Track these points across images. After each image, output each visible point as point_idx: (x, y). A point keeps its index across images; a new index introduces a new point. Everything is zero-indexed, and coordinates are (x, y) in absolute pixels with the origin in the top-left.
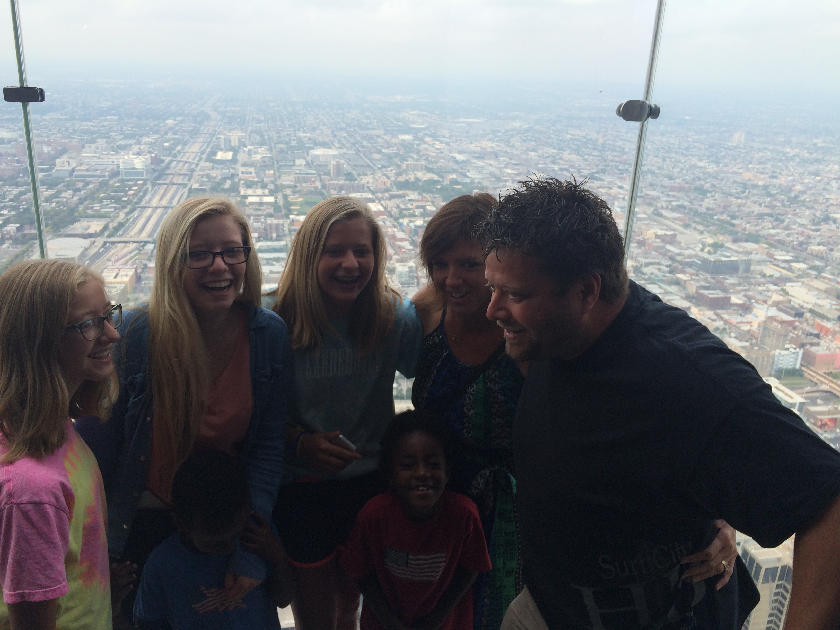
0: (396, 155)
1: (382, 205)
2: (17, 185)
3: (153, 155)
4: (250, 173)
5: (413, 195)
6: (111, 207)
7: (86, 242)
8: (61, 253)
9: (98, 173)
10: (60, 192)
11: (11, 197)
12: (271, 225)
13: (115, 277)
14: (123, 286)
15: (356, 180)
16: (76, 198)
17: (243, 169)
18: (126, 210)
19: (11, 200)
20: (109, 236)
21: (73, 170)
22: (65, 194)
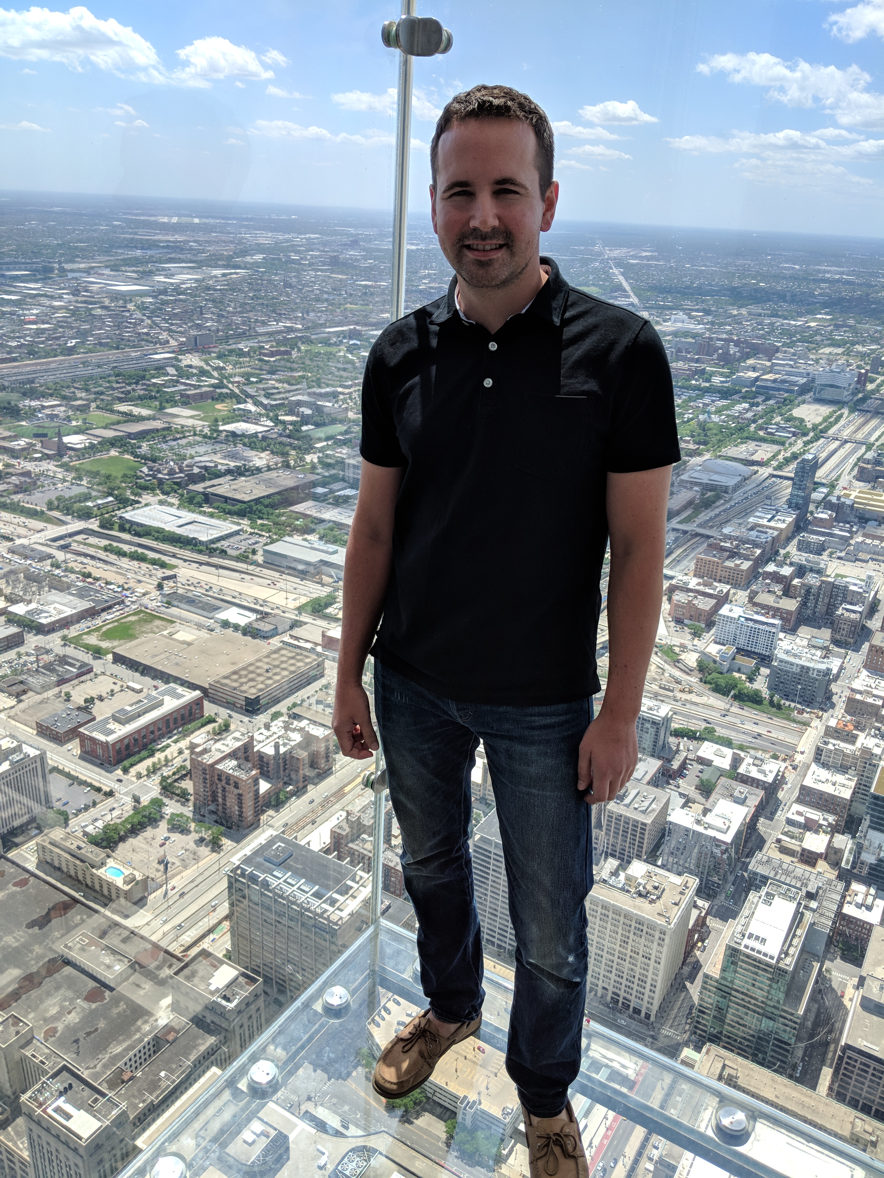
3: (863, 371)
6: (790, 432)
7: (747, 470)
8: (715, 477)
9: (786, 386)
10: (734, 404)
13: (769, 521)
14: (776, 533)
16: (750, 414)
18: (805, 439)
20: (776, 468)
21: (757, 379)
22: (739, 407)
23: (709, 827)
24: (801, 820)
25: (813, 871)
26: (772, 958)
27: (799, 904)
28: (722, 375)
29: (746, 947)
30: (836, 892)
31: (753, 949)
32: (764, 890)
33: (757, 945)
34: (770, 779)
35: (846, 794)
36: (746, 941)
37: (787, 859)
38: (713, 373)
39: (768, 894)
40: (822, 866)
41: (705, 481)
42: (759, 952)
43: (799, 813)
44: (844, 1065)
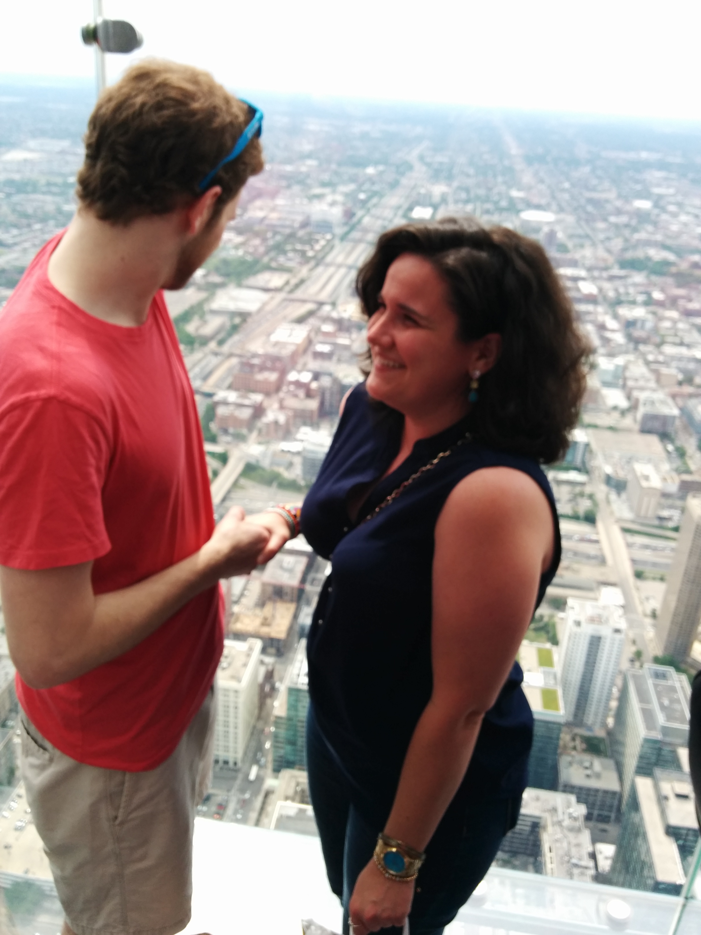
0: (627, 226)
1: (598, 286)
3: (347, 208)
5: (639, 278)
6: (296, 262)
7: (266, 297)
9: (288, 223)
10: (248, 240)
13: (288, 337)
14: (295, 348)
15: (570, 253)
16: (263, 248)
18: (309, 266)
20: (289, 293)
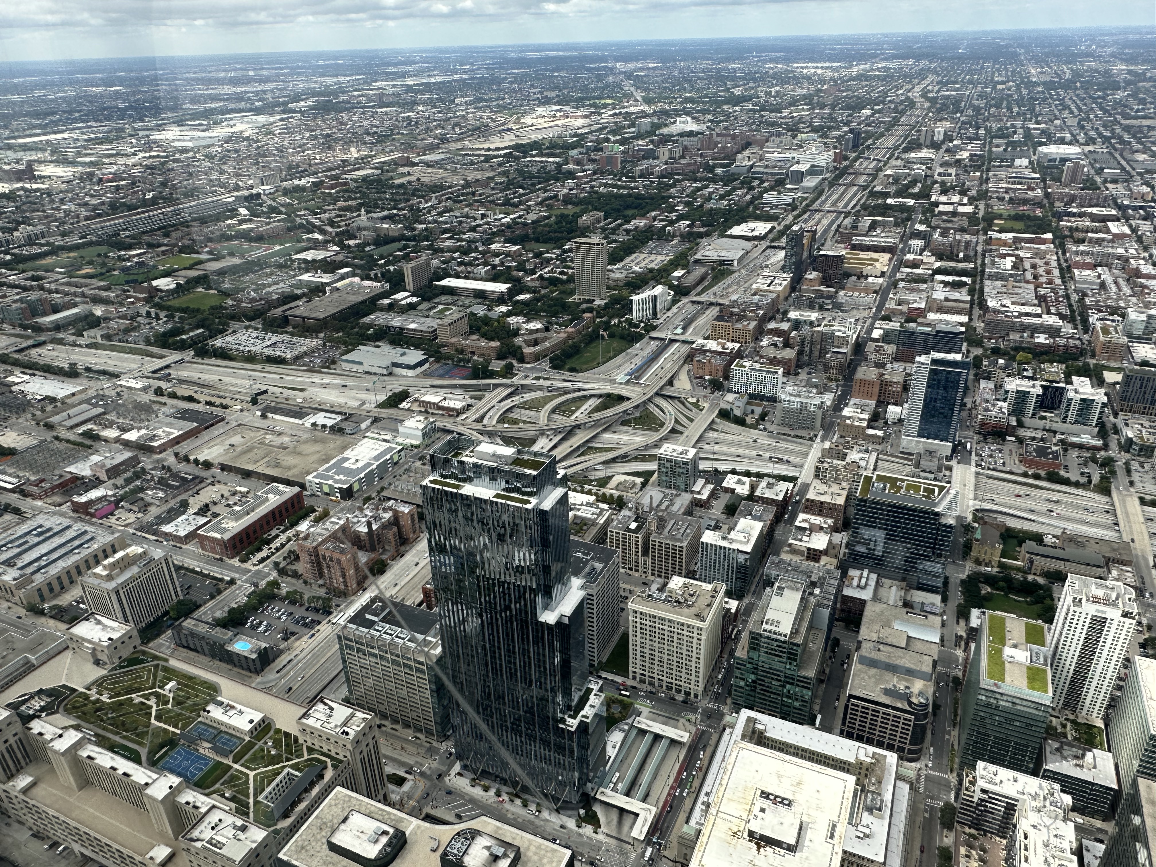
1: (1130, 226)
2: (696, 180)
3: (838, 151)
4: (950, 175)
6: (781, 209)
7: (749, 245)
8: (723, 254)
9: (776, 170)
10: (734, 189)
11: (688, 192)
12: (959, 241)
13: (769, 285)
14: (775, 295)
15: (1099, 189)
16: (748, 197)
17: (942, 170)
18: (794, 213)
19: (687, 196)
20: (772, 241)
21: (752, 167)
22: (739, 192)
23: (731, 541)
24: (806, 525)
25: (817, 565)
26: (785, 636)
27: (804, 592)
28: (722, 166)
29: (765, 630)
30: (836, 579)
31: (770, 632)
32: (776, 585)
33: (773, 628)
34: (780, 497)
35: (841, 501)
36: (764, 626)
37: (796, 559)
38: (715, 166)
39: (779, 588)
40: (824, 560)
41: (715, 258)
42: (775, 633)
43: (804, 520)
44: (850, 711)
